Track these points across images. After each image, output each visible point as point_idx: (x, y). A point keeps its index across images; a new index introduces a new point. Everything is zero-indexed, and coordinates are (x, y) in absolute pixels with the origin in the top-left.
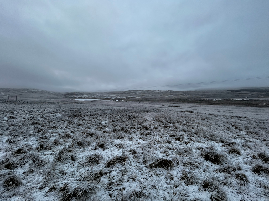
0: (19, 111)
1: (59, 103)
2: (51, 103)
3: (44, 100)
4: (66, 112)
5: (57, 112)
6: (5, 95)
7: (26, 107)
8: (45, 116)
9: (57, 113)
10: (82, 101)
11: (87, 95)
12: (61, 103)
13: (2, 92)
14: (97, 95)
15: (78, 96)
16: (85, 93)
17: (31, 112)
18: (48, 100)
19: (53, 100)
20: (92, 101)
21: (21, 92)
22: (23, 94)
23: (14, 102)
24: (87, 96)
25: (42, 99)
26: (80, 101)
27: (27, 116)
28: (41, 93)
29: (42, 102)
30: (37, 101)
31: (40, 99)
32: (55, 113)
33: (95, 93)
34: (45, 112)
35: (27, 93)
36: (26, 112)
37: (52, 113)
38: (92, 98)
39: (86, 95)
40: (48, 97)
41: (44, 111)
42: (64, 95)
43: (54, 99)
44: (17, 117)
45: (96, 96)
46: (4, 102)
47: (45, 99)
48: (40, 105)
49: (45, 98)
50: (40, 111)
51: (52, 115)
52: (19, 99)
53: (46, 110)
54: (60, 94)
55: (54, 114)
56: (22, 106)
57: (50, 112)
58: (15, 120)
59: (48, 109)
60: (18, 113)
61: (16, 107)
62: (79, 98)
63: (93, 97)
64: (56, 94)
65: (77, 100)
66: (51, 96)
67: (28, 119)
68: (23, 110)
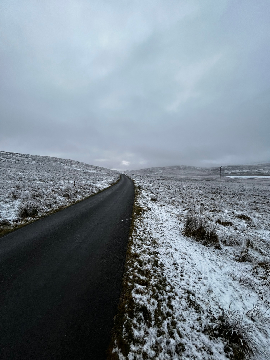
0: (172, 186)
1: (205, 181)
2: (197, 180)
3: (190, 177)
4: (207, 189)
5: (198, 188)
6: (162, 173)
7: (177, 183)
8: (188, 191)
9: (198, 190)
10: (235, 178)
11: (245, 169)
12: (207, 181)
13: (161, 170)
14: (264, 169)
15: (231, 172)
16: (242, 166)
17: (179, 187)
18: (195, 176)
19: (200, 177)
20: (252, 179)
21: (173, 169)
22: (174, 171)
23: (169, 179)
24: (245, 171)
25: (189, 176)
26: (232, 179)
27: (177, 189)
28: (189, 170)
29: (188, 180)
30: (185, 178)
31: (187, 176)
32: (197, 189)
33: (261, 166)
34: (189, 188)
35: (177, 170)
36: (176, 186)
37: (194, 189)
38: (253, 173)
39: (243, 169)
40: (194, 174)
41: (188, 186)
42: (211, 171)
43: (200, 175)
44: (172, 189)
45: (261, 171)
46: (163, 179)
47: (192, 176)
48: (187, 182)
49: (192, 174)
50: (185, 186)
51: (193, 190)
52: (171, 176)
53: (190, 186)
54: (207, 169)
55: (195, 190)
56: (174, 182)
57: (192, 188)
58: (170, 190)
59: (192, 185)
60: (172, 187)
61: (171, 182)
62: (232, 174)
63: (256, 172)
64: (203, 170)
65: (229, 177)
66: (197, 172)
67: (178, 191)
68: (174, 185)
